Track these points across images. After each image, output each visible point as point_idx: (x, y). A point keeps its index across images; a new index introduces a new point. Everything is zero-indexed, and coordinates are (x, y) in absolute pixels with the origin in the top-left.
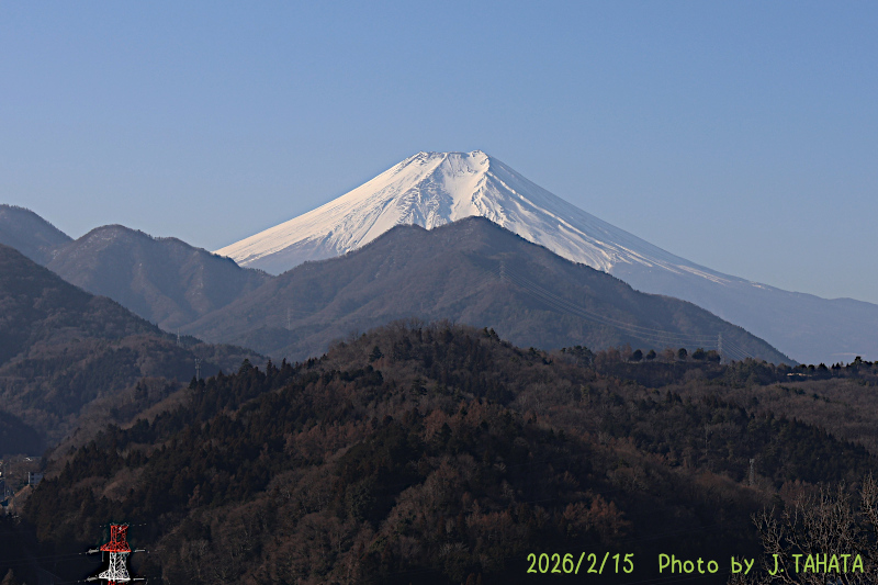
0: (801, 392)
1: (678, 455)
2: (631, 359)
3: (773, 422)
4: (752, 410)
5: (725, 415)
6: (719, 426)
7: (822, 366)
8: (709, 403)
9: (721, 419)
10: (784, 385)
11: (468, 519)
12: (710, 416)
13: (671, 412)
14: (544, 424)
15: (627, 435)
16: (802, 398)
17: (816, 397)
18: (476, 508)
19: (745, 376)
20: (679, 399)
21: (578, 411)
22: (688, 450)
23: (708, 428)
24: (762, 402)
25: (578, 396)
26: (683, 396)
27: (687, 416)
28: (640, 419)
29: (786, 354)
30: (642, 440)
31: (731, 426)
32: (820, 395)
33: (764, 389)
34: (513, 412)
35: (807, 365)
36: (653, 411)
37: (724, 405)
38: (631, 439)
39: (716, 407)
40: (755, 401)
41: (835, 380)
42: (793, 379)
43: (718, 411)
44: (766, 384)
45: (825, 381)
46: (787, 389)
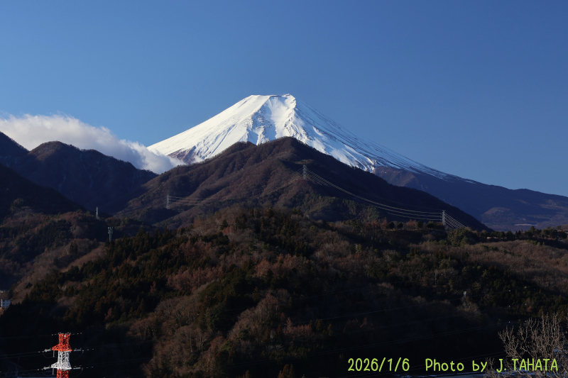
0: (496, 249)
2: (387, 228)
3: (478, 267)
4: (465, 260)
5: (448, 263)
6: (444, 271)
7: (510, 232)
8: (437, 255)
9: (445, 266)
10: (485, 244)
11: (284, 330)
12: (438, 265)
13: (413, 262)
16: (497, 253)
17: (506, 252)
18: (289, 322)
19: (460, 239)
20: (418, 253)
21: (353, 261)
22: (424, 286)
23: (436, 272)
24: (471, 255)
25: (353, 251)
27: (424, 265)
28: (393, 266)
31: (452, 271)
32: (508, 251)
33: (472, 247)
34: (312, 262)
35: (500, 231)
36: (402, 261)
37: (447, 258)
39: (442, 258)
40: (467, 255)
41: (517, 241)
42: (491, 241)
43: (443, 261)
44: (474, 244)
45: (511, 242)
46: (487, 247)
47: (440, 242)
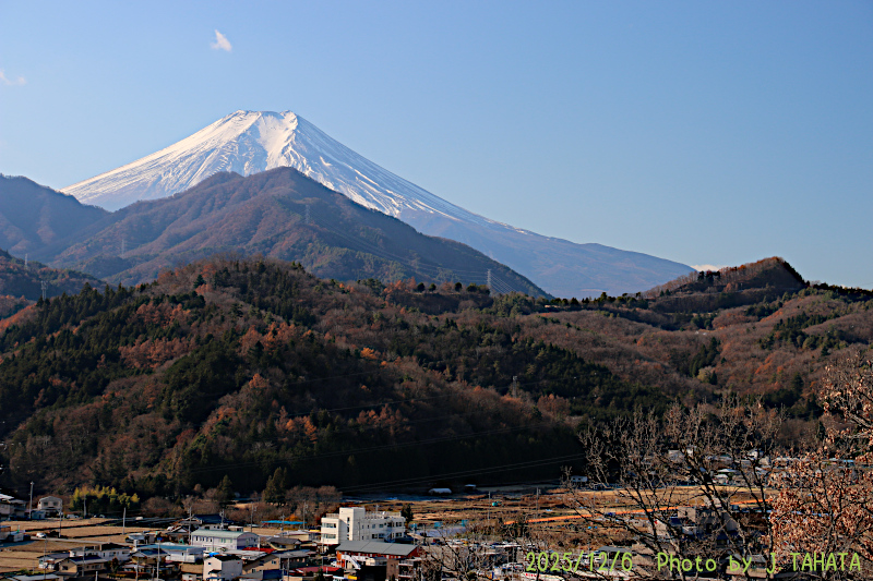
0: (558, 322)
1: (453, 372)
2: (415, 290)
3: (533, 345)
4: (516, 335)
5: (493, 339)
6: (488, 348)
7: (574, 300)
8: (480, 328)
9: (490, 342)
10: (544, 315)
11: (276, 423)
12: (481, 340)
13: (448, 336)
14: (341, 344)
15: (411, 355)
16: (557, 326)
17: (569, 326)
18: (284, 413)
19: (508, 309)
20: (455, 325)
21: (371, 334)
22: (461, 368)
23: (478, 350)
24: (524, 328)
25: (370, 321)
26: (458, 322)
27: (462, 339)
28: (421, 341)
29: (543, 289)
30: (423, 359)
31: (499, 349)
32: (571, 324)
33: (525, 318)
34: (315, 333)
35: (562, 298)
36: (433, 334)
37: (492, 332)
38: (414, 358)
39: (486, 332)
40: (518, 328)
41: (585, 311)
42: (550, 310)
43: (488, 335)
44: (528, 314)
45: (576, 312)
46: (545, 319)
47: (484, 310)
